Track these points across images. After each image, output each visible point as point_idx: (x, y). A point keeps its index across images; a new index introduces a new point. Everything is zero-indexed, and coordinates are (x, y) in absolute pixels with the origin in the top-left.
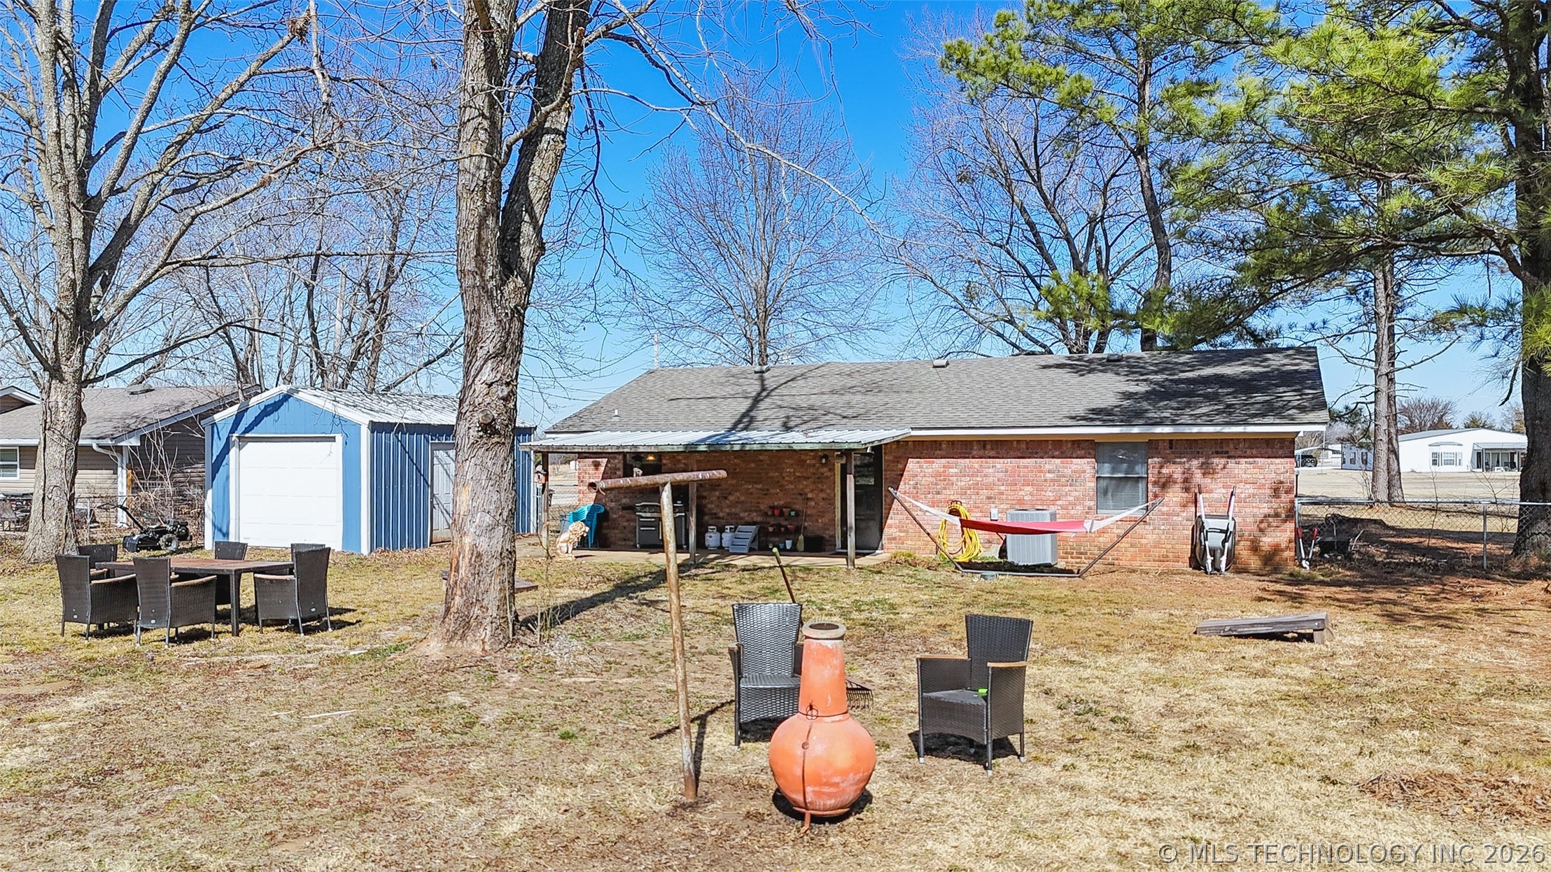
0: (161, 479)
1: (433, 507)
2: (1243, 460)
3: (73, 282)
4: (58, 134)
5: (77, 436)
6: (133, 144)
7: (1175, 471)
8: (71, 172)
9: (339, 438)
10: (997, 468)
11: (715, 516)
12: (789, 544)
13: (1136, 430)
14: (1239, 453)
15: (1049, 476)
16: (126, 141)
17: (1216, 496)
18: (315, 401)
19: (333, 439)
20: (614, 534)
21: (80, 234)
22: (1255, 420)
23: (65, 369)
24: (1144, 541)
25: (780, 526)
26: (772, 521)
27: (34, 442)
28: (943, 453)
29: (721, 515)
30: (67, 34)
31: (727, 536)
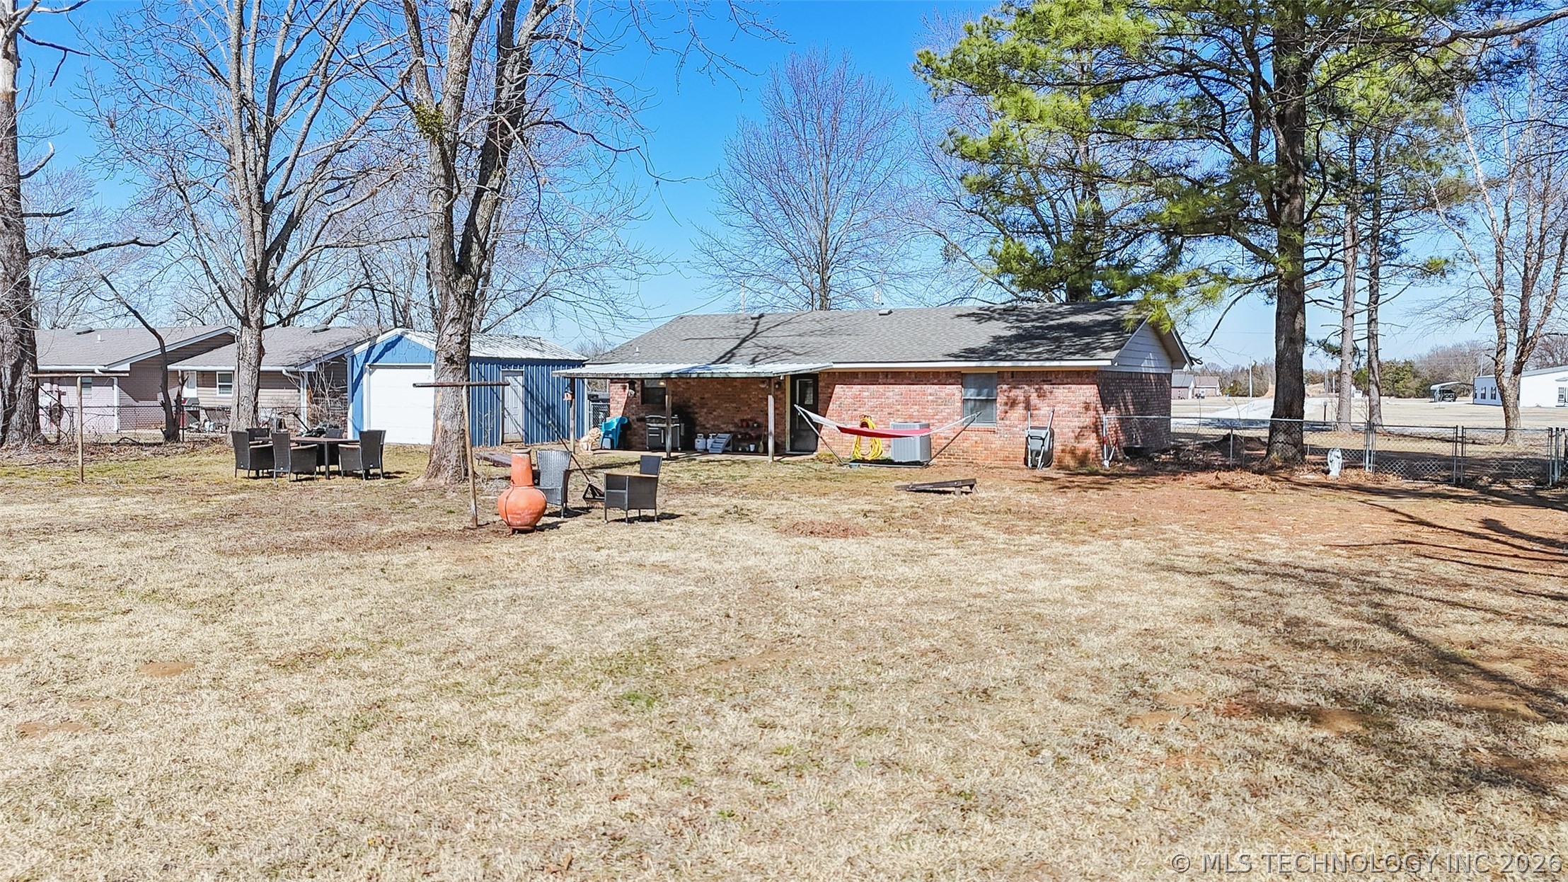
0: (323, 396)
1: (504, 416)
2: (1061, 386)
3: (255, 261)
4: (244, 164)
5: (259, 365)
6: (293, 166)
7: (1018, 393)
8: (253, 187)
9: (433, 366)
10: (895, 392)
11: (704, 427)
12: (752, 447)
13: (986, 364)
14: (1058, 381)
15: (930, 398)
16: (288, 164)
17: (1042, 412)
18: (420, 341)
19: (430, 367)
20: (635, 439)
21: (260, 228)
22: (1067, 357)
23: (251, 318)
24: (993, 446)
25: (747, 434)
26: (742, 431)
27: (233, 368)
28: (859, 381)
29: (708, 426)
30: (249, 97)
31: (710, 441)
